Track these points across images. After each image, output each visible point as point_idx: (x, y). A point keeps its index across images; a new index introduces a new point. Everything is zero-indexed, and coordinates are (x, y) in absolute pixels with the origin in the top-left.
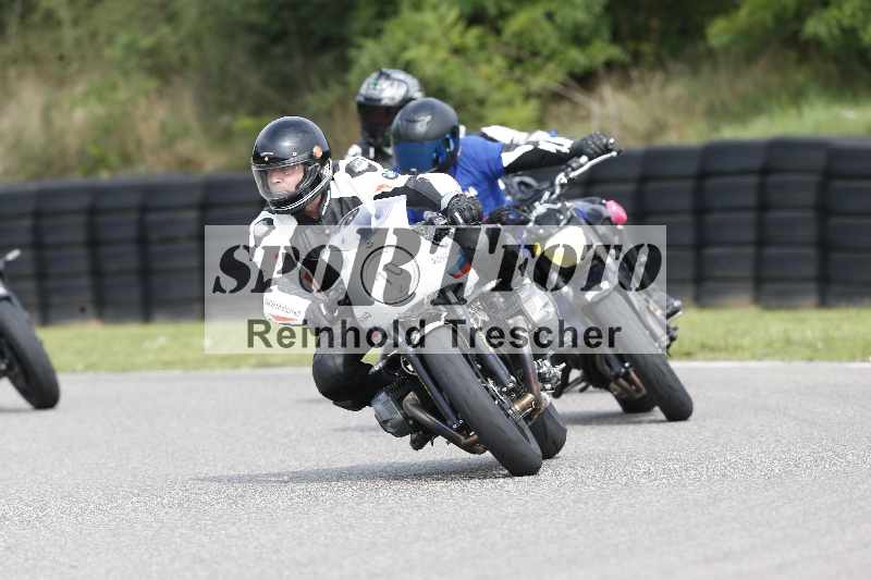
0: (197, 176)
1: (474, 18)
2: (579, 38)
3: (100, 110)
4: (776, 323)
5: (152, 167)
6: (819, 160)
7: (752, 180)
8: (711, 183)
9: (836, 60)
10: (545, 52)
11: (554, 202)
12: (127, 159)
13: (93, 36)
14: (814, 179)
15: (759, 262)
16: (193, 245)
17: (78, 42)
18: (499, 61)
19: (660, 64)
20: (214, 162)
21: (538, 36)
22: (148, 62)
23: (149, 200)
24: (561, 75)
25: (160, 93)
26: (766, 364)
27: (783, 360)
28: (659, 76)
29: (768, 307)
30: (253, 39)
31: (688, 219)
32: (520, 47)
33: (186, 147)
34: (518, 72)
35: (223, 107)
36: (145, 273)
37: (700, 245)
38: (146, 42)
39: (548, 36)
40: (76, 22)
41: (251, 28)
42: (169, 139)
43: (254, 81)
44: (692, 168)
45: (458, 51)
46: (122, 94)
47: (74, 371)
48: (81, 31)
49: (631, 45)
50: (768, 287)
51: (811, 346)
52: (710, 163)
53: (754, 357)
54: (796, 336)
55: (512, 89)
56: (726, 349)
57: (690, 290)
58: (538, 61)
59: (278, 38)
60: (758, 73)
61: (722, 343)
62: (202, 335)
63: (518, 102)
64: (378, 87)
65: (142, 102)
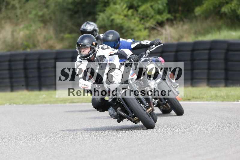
0: (54, 51)
1: (131, 7)
2: (160, 12)
3: (27, 32)
4: (213, 91)
5: (42, 48)
6: (225, 46)
7: (207, 52)
8: (196, 52)
9: (230, 18)
10: (150, 16)
11: (146, 58)
12: (35, 46)
13: (26, 11)
14: (224, 51)
15: (209, 74)
16: (53, 69)
17: (21, 14)
18: (137, 19)
19: (181, 20)
20: (59, 47)
21: (148, 12)
22: (41, 19)
23: (41, 57)
24: (154, 23)
25: (44, 27)
26: (210, 102)
27: (215, 101)
28: (181, 23)
29: (211, 87)
30: (70, 13)
31: (189, 62)
32: (143, 15)
33: (51, 42)
34: (142, 22)
35: (61, 31)
36: (40, 77)
37: (192, 70)
38: (40, 13)
39: (151, 12)
40: (21, 8)
41: (69, 10)
42: (46, 40)
43: (69, 24)
44: (190, 48)
45: (126, 16)
46: (33, 28)
47: (20, 104)
48: (22, 10)
49: (173, 14)
50: (211, 81)
51: (223, 97)
52: (195, 47)
53: (207, 100)
54: (219, 95)
55: (141, 26)
56: (200, 98)
57: (190, 82)
58: (148, 19)
59: (76, 12)
60: (209, 22)
61: (198, 97)
62: (56, 94)
63: (143, 30)
64: (86, 26)
65: (39, 30)
